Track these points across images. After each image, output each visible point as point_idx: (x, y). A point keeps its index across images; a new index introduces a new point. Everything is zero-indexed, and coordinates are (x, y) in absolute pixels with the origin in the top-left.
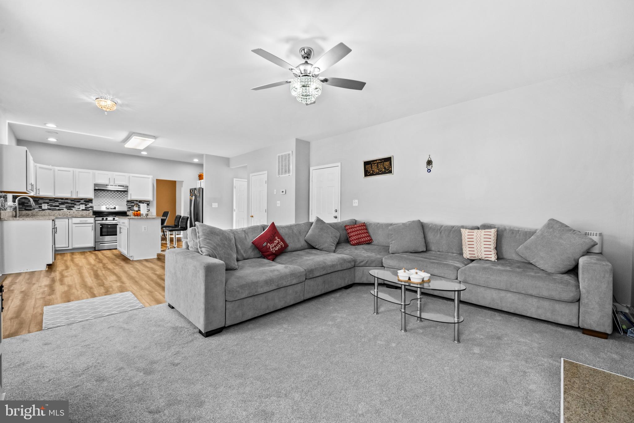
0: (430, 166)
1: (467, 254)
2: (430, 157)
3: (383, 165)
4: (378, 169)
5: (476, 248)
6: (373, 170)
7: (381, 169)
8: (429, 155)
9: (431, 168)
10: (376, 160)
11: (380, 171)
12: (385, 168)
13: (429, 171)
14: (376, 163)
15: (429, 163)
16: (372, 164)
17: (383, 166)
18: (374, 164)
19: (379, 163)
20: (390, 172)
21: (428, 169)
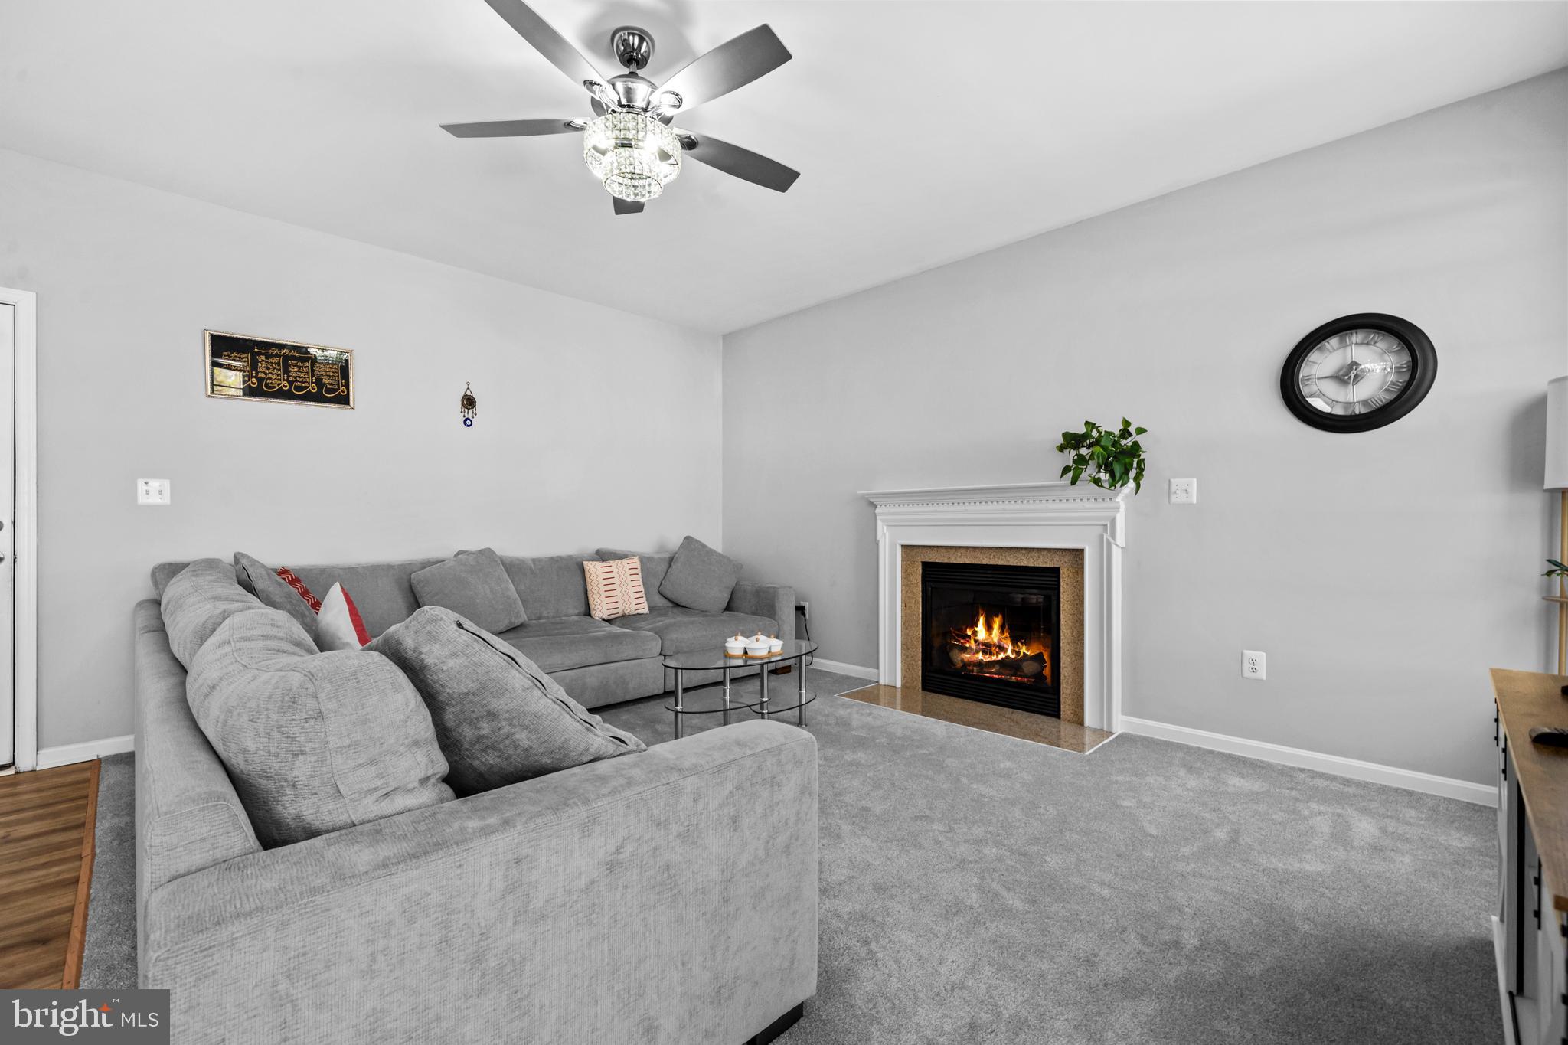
0: (470, 411)
1: (604, 610)
2: (468, 388)
3: (313, 371)
4: (288, 381)
5: (620, 595)
6: (261, 375)
7: (302, 382)
8: (468, 384)
9: (473, 417)
10: (281, 347)
11: (298, 389)
12: (319, 382)
13: (467, 422)
14: (277, 356)
15: (469, 402)
16: (260, 354)
17: (313, 376)
18: (269, 356)
19: (294, 358)
20: (344, 400)
21: (464, 416)
